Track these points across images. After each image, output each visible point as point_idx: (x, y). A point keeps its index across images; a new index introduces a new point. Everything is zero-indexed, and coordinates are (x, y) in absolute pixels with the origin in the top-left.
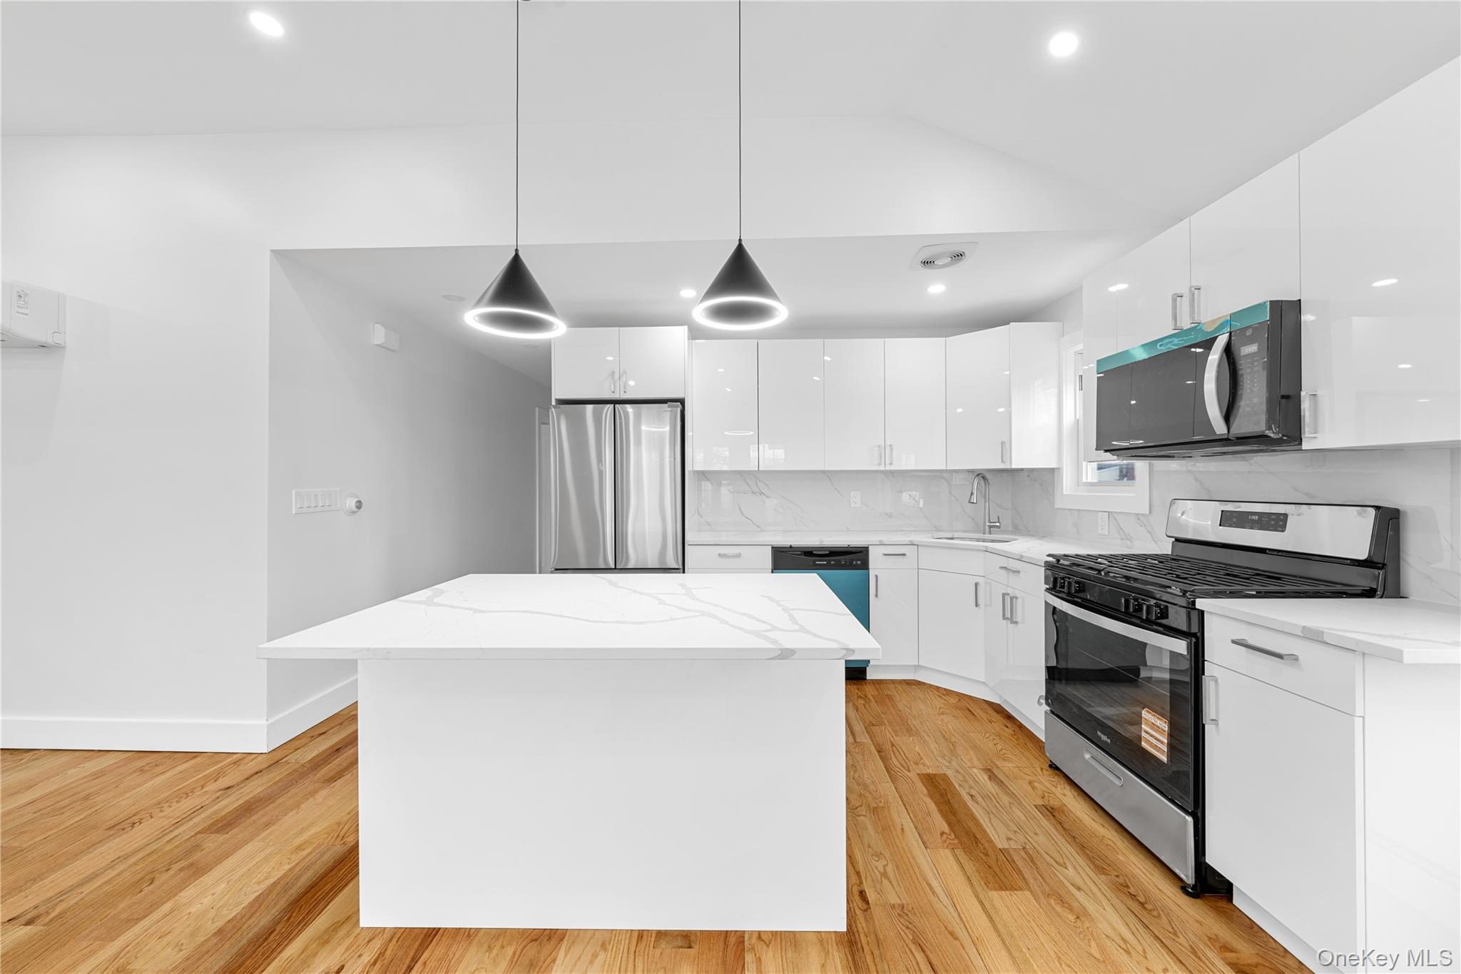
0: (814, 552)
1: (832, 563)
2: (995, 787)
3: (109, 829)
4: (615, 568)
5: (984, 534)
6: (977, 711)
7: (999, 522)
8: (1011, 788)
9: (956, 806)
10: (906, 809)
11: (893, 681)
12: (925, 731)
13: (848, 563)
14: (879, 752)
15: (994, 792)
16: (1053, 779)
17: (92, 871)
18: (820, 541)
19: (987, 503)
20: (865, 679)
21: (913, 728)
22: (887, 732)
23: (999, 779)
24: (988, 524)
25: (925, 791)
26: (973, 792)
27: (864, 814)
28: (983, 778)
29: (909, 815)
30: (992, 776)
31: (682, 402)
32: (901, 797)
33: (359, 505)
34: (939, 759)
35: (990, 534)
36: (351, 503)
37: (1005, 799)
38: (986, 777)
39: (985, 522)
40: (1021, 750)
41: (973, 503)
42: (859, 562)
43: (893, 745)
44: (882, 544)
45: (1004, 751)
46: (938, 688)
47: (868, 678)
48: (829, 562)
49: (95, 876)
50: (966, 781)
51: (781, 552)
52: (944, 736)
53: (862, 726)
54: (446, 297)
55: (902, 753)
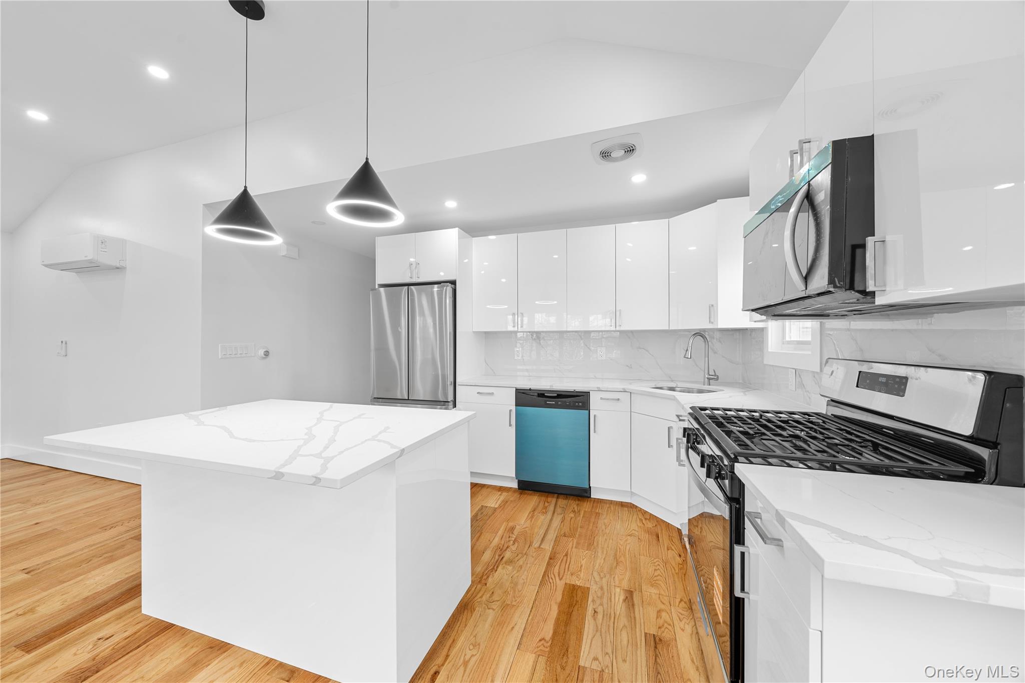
0: (546, 394)
1: (559, 403)
2: (623, 609)
3: (100, 528)
4: (408, 399)
5: (704, 385)
6: (664, 538)
7: (715, 375)
8: (637, 612)
9: (574, 617)
10: (531, 611)
11: (611, 502)
12: (603, 548)
13: (572, 404)
14: (550, 559)
15: (618, 613)
16: (683, 612)
17: (73, 550)
18: (551, 386)
19: (707, 358)
20: (590, 497)
21: (595, 544)
22: (571, 543)
23: (633, 601)
24: (707, 376)
25: (559, 599)
26: (600, 610)
27: (495, 608)
28: (619, 596)
29: (529, 616)
30: (629, 595)
31: (453, 283)
32: (535, 600)
33: (267, 354)
34: (595, 574)
35: (710, 385)
36: (261, 352)
37: (623, 621)
38: (622, 598)
39: (705, 375)
40: (676, 580)
41: (688, 358)
42: (580, 404)
43: (566, 555)
44: (599, 390)
45: (659, 577)
46: (646, 512)
47: (592, 497)
48: (557, 403)
49: (73, 553)
50: (601, 597)
51: (523, 393)
52: (616, 555)
53: (555, 535)
54: (314, 222)
55: (568, 563)
